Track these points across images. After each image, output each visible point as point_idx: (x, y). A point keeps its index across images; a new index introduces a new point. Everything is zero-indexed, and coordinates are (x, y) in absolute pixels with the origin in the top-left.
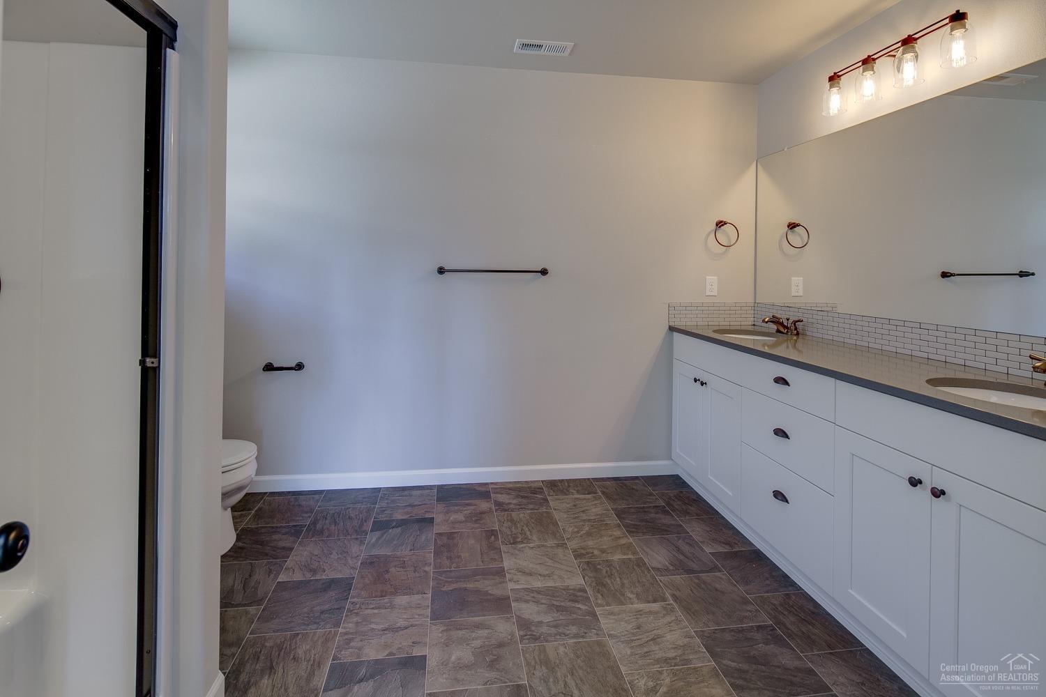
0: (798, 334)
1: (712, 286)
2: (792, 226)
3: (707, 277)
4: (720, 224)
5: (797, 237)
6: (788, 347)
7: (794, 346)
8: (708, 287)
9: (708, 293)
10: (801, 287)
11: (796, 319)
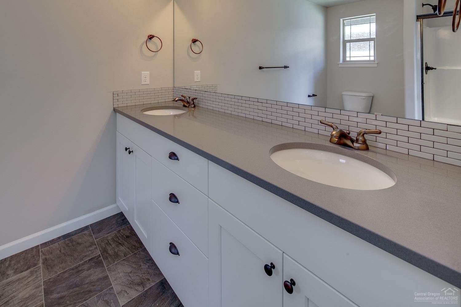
0: (195, 107)
1: (146, 77)
2: (194, 41)
3: (142, 72)
4: (151, 37)
5: (196, 48)
6: (189, 115)
7: (193, 115)
8: (143, 79)
9: (143, 83)
10: (199, 76)
11: (194, 97)
